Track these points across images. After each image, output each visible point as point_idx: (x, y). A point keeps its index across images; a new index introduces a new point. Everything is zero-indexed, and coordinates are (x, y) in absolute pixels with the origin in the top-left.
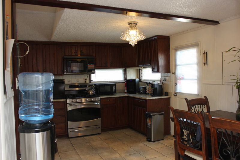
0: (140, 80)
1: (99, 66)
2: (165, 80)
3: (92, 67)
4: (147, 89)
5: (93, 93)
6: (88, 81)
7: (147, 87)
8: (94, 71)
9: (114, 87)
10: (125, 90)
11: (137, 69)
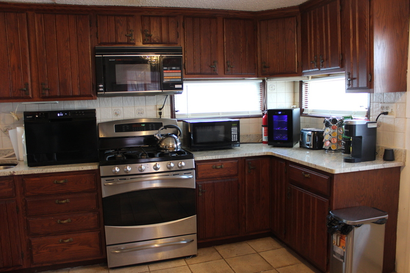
0: (302, 110)
1: (194, 74)
2: (386, 113)
3: (173, 74)
4: (326, 138)
5: (175, 149)
6: (166, 114)
7: (327, 131)
8: (180, 86)
9: (234, 130)
10: (264, 137)
11: (294, 82)
